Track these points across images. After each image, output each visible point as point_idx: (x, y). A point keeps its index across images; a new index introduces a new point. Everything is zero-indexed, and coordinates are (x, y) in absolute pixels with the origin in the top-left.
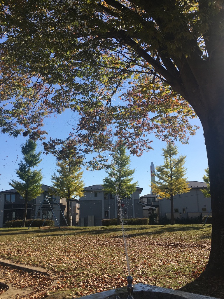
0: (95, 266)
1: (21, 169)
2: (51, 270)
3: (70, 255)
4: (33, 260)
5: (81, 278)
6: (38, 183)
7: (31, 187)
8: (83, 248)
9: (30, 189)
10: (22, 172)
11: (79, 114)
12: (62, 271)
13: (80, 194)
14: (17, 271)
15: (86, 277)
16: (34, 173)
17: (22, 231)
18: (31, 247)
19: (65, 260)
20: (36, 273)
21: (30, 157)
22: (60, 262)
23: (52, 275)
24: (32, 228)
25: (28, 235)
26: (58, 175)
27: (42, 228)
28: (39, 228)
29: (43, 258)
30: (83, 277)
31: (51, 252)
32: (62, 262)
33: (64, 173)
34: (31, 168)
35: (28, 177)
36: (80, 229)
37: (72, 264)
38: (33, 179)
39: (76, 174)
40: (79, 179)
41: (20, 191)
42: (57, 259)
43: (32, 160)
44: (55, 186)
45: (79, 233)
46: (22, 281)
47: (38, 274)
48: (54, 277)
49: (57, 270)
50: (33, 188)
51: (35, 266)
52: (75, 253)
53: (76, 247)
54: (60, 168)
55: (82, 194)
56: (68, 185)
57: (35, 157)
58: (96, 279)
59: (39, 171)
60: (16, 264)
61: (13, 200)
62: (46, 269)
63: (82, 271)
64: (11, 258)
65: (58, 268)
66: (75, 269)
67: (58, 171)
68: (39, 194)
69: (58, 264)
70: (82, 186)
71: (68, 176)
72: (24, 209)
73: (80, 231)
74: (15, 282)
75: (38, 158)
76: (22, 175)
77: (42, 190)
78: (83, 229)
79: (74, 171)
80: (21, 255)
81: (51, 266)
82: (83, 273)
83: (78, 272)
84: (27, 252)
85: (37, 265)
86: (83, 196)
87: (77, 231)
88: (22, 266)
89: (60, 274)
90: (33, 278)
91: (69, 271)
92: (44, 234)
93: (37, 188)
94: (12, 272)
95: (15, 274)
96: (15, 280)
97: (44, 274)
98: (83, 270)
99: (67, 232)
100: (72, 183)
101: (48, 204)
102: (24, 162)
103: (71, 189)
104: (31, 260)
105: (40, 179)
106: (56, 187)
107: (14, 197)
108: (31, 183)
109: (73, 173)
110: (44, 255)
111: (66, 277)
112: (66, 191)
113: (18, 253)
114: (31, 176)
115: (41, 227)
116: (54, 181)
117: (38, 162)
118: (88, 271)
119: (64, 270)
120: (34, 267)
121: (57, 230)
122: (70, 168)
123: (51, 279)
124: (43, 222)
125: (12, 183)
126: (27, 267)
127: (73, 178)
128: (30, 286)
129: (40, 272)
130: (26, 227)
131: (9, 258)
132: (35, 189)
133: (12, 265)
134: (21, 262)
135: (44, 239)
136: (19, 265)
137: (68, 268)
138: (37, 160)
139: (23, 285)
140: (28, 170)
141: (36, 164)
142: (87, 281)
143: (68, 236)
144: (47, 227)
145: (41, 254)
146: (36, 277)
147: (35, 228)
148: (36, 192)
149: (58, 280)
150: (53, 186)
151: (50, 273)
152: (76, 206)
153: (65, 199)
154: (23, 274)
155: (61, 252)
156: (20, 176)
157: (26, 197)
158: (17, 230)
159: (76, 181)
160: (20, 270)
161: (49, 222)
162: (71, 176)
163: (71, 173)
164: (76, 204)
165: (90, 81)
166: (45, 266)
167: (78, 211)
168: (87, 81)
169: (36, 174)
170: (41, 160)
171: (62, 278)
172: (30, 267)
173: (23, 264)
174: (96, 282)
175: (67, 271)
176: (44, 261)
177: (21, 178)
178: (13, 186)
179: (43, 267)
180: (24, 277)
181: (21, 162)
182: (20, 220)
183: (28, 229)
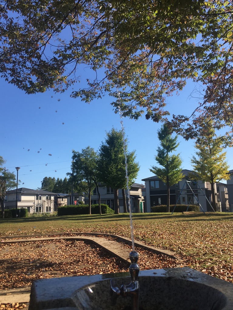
0: (229, 253)
1: (159, 155)
2: (180, 254)
3: (206, 240)
4: (164, 243)
5: (207, 265)
6: (178, 168)
7: (171, 172)
8: (224, 234)
9: (170, 174)
10: (161, 157)
11: (203, 84)
12: (190, 255)
13: (225, 177)
14: (147, 253)
15: (212, 264)
16: (172, 158)
17: (166, 215)
18: (169, 230)
19: (197, 244)
20: (164, 255)
21: (167, 142)
22: (191, 246)
23: (178, 259)
24: (176, 213)
25: (170, 220)
26: (198, 159)
27: (186, 213)
28: (183, 213)
29: (175, 242)
30: (209, 264)
31: (186, 236)
32: (193, 247)
33: (204, 156)
34: (169, 153)
35: (167, 163)
36: (228, 215)
37: (203, 250)
38: (173, 164)
39: (218, 156)
40: (222, 160)
41: (161, 177)
42: (189, 243)
43: (169, 146)
44: (195, 169)
45: (225, 218)
46: (149, 262)
47: (165, 257)
48: (180, 261)
49: (185, 254)
50: (172, 173)
51: (165, 249)
52: (212, 239)
53: (216, 232)
54: (200, 150)
55: (228, 177)
56: (209, 168)
57: (171, 141)
58: (224, 267)
59: (178, 155)
60: (148, 245)
61: (157, 186)
62: (175, 252)
63: (211, 258)
64: (145, 239)
65: (187, 252)
66: (204, 255)
67: (197, 154)
68: (180, 179)
69: (188, 249)
70: (227, 168)
71: (208, 158)
72: (167, 194)
73: (226, 217)
74: (141, 263)
75: (174, 142)
76: (161, 161)
77: (183, 175)
78: (231, 215)
79: (215, 152)
80: (155, 237)
81: (180, 250)
82: (211, 259)
83: (206, 257)
84: (162, 234)
85: (167, 248)
86: (229, 179)
87: (224, 217)
88: (152, 248)
89: (187, 259)
90: (160, 260)
91: (197, 256)
92: (187, 219)
93: (177, 173)
94: (142, 253)
95: (144, 255)
96: (142, 261)
97: (172, 257)
98: (213, 256)
99: (212, 217)
100: (214, 166)
101: (190, 190)
102: (162, 148)
103: (214, 172)
104: (162, 243)
105: (179, 163)
106: (196, 171)
107: (157, 183)
108: (171, 168)
109: (214, 154)
110: (177, 238)
111: (192, 262)
112: (209, 174)
113: (153, 235)
114: (170, 161)
115: (184, 212)
116: (194, 164)
117: (176, 147)
118: (218, 257)
119: (192, 255)
120: (163, 249)
121: (202, 216)
122: (210, 149)
123: (176, 263)
124: (187, 207)
125: (153, 169)
126: (156, 249)
127: (215, 160)
128: (154, 268)
129: (168, 255)
130: (170, 212)
131: (142, 239)
132: (176, 174)
133: (144, 246)
134: (152, 244)
135: (184, 223)
136: (149, 247)
137: (197, 253)
138: (174, 145)
139: (148, 266)
140: (166, 155)
141: (174, 148)
142: (212, 269)
143: (211, 221)
144: (191, 213)
145: (175, 238)
146: (163, 260)
147: (179, 213)
148: (176, 177)
149: (183, 264)
150: (193, 170)
151: (178, 257)
152: (225, 191)
153: (209, 183)
154: (152, 255)
155: (197, 237)
156: (159, 162)
157: (168, 183)
158: (161, 215)
159: (219, 163)
160: (150, 251)
161: (194, 207)
162: (212, 158)
163: (213, 155)
164: (225, 189)
165: (210, 41)
166: (175, 249)
167: (227, 196)
168: (206, 42)
169: (175, 159)
170: (178, 145)
171: (187, 263)
172: (160, 249)
173: (153, 246)
174: (223, 271)
175: (195, 256)
176: (175, 244)
177: (161, 164)
178: (153, 172)
179: (172, 250)
180: (152, 258)
181: (159, 148)
182: (164, 206)
183: (171, 214)
